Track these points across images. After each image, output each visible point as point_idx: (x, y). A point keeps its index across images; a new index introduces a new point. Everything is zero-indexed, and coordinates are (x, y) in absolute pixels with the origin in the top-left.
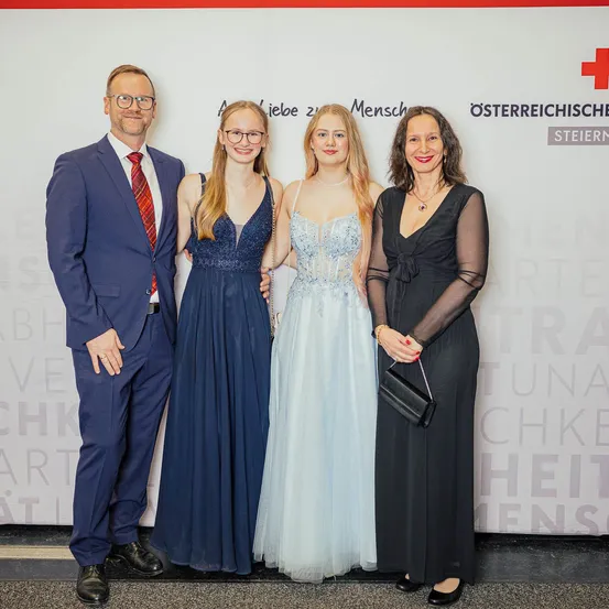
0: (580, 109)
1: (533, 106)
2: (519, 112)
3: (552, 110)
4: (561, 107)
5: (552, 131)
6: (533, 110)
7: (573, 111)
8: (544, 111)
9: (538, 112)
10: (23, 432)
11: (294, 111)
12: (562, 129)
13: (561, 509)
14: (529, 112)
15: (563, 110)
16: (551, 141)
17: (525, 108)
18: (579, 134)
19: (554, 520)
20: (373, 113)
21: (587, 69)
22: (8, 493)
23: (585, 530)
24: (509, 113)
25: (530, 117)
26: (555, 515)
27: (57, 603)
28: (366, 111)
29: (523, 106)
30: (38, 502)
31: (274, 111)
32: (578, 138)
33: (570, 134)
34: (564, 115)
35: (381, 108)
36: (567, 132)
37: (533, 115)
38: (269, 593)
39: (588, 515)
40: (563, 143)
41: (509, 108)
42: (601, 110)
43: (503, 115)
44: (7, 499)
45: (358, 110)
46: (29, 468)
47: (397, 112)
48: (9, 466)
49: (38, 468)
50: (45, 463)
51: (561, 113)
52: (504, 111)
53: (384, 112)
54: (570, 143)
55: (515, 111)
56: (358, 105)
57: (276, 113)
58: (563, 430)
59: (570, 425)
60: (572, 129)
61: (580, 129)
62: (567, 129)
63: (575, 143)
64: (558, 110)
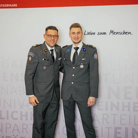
10: (21, 119)
11: (94, 33)
20: (116, 34)
22: (17, 135)
28: (114, 33)
31: (89, 33)
35: (118, 32)
44: (17, 137)
45: (112, 33)
46: (23, 129)
47: (123, 33)
48: (18, 128)
49: (25, 129)
50: (27, 128)
53: (119, 33)
56: (112, 31)
57: (89, 34)
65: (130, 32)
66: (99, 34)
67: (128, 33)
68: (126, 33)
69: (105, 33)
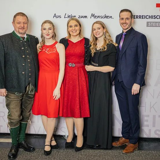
0: (156, 17)
1: (142, 16)
2: (138, 17)
3: (148, 17)
4: (150, 16)
5: (148, 23)
6: (142, 17)
7: (154, 17)
8: (146, 17)
9: (144, 18)
13: (150, 130)
14: (141, 17)
15: (151, 17)
16: (147, 26)
17: (140, 16)
18: (155, 24)
19: (148, 133)
20: (97, 17)
23: (157, 137)
24: (136, 18)
26: (148, 132)
27: (6, 154)
28: (95, 17)
29: (139, 16)
30: (2, 127)
32: (155, 25)
33: (153, 24)
34: (151, 18)
35: (99, 16)
36: (152, 23)
37: (142, 18)
39: (158, 132)
40: (151, 26)
41: (136, 16)
43: (134, 18)
47: (104, 17)
49: (2, 117)
50: (4, 115)
51: (150, 18)
52: (134, 17)
53: (100, 17)
54: (153, 26)
55: (137, 17)
56: (93, 15)
57: (70, 17)
58: (151, 108)
59: (153, 106)
60: (153, 22)
61: (156, 22)
62: (152, 22)
63: (154, 26)
64: (149, 17)
65: (111, 16)
66: (80, 17)
67: (109, 17)
68: (107, 17)
69: (86, 17)
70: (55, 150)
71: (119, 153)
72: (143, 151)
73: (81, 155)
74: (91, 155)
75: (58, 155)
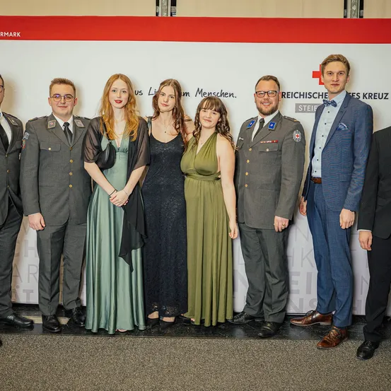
0: (312, 94)
1: (288, 93)
3: (297, 95)
4: (302, 94)
5: (297, 105)
6: (288, 95)
7: (308, 96)
8: (294, 95)
9: (290, 96)
12: (302, 104)
13: (301, 300)
14: (286, 96)
15: (303, 95)
16: (297, 111)
17: (284, 94)
19: (298, 306)
21: (315, 75)
22: (18, 287)
25: (286, 99)
26: (298, 304)
28: (204, 94)
30: (32, 292)
32: (311, 109)
33: (307, 107)
34: (303, 98)
36: (305, 106)
38: (147, 343)
40: (303, 112)
42: (322, 95)
46: (29, 274)
47: (219, 94)
48: (18, 273)
49: (33, 274)
54: (306, 112)
58: (303, 259)
59: (306, 256)
60: (307, 104)
61: (311, 104)
62: (305, 104)
63: (308, 112)
64: (300, 95)
67: (229, 95)
68: (225, 94)
69: (187, 94)
70: (126, 339)
71: (246, 345)
72: (289, 341)
73: (176, 348)
74: (194, 349)
75: (132, 349)
